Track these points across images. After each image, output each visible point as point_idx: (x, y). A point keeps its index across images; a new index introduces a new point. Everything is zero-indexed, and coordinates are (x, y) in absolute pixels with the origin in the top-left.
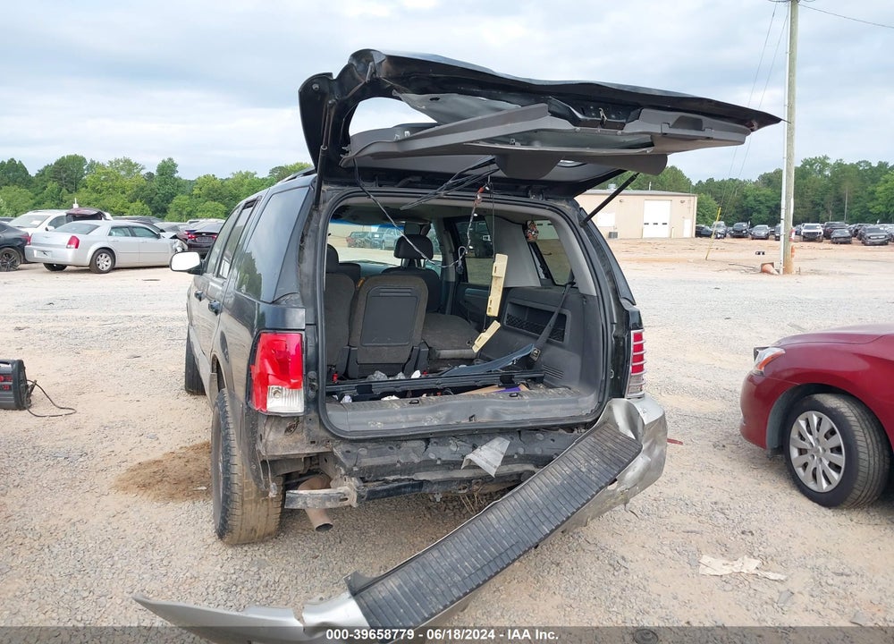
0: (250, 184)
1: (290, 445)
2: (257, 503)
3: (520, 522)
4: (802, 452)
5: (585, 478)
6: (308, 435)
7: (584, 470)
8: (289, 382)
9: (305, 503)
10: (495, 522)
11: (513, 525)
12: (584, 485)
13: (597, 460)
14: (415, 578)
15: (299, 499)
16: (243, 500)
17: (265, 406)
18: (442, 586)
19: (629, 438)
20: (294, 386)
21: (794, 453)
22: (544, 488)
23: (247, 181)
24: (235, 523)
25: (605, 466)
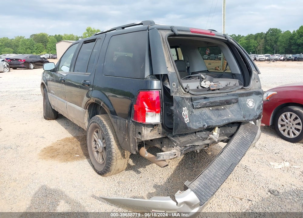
0: (22, 41)
1: (152, 136)
2: (121, 159)
3: (231, 156)
4: (282, 126)
5: (246, 139)
6: (158, 131)
7: (245, 136)
8: (155, 111)
9: (163, 157)
10: (223, 157)
11: (229, 158)
12: (247, 142)
13: (248, 133)
14: (204, 181)
15: (161, 156)
16: (117, 159)
17: (145, 120)
18: (214, 182)
19: (253, 125)
20: (157, 112)
21: (279, 126)
22: (235, 144)
23: (21, 40)
24: (113, 168)
25: (251, 135)
